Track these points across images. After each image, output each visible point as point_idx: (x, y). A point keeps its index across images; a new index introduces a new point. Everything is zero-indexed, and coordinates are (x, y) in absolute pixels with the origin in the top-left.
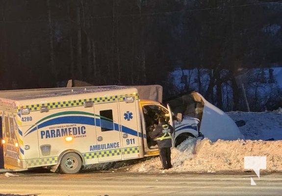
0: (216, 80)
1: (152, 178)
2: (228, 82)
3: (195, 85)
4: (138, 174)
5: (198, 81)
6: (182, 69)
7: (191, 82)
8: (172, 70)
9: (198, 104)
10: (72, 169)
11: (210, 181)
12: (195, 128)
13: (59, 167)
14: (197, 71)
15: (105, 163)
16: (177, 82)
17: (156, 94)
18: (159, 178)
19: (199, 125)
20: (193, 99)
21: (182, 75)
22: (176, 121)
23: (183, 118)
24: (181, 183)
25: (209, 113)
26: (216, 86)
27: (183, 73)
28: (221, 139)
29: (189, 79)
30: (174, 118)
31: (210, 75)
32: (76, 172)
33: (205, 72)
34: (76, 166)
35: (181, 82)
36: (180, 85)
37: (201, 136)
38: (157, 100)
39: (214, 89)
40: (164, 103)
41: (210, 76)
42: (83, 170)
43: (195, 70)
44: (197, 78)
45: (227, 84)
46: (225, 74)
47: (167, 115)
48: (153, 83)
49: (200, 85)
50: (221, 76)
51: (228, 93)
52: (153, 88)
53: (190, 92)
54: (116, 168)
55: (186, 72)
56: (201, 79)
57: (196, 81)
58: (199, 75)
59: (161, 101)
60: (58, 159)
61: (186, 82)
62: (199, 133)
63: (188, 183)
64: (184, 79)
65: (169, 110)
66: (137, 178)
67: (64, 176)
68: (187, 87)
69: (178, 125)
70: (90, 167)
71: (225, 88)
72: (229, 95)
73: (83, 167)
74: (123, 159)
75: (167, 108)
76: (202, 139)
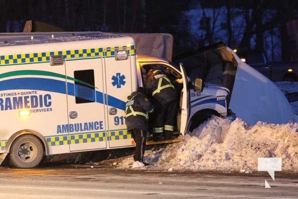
0: (255, 25)
1: (153, 178)
2: (275, 29)
3: (224, 32)
4: (130, 172)
5: (226, 26)
6: (203, 7)
7: (216, 29)
8: (188, 9)
9: (227, 65)
10: (28, 161)
11: (243, 186)
12: (221, 103)
13: (8, 157)
14: (226, 11)
15: (79, 153)
16: (195, 29)
17: (162, 47)
18: (164, 179)
19: (228, 98)
20: (220, 57)
21: (202, 16)
22: (192, 91)
23: (203, 86)
24: (198, 188)
25: (244, 79)
26: (255, 35)
27: (204, 14)
28: (263, 121)
29: (214, 23)
30: (190, 86)
31: (246, 17)
32: (34, 165)
33: (238, 14)
34: (34, 155)
35: (201, 28)
36: (200, 33)
37: (231, 115)
38: (164, 57)
39: (253, 41)
40: (175, 62)
41: (247, 22)
42: (48, 163)
43: (223, 10)
44: (225, 22)
45: (272, 33)
46: (271, 17)
47: (179, 81)
48: (156, 30)
49: (230, 32)
50: (264, 21)
51: (273, 47)
52: (159, 37)
53: (216, 46)
54: (96, 162)
55: (209, 13)
56: (232, 24)
57: (223, 26)
58: (230, 16)
59: (170, 59)
60: (7, 143)
61: (207, 28)
62: (228, 110)
63: (209, 188)
64: (205, 23)
65: (182, 73)
66: (129, 178)
67: (17, 172)
68: (209, 36)
69: (196, 97)
70: (56, 159)
71: (269, 39)
72: (275, 51)
73: (44, 157)
74: (108, 148)
75: (180, 71)
76: (233, 120)
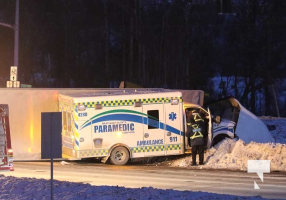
0: (250, 87)
1: (191, 172)
2: (262, 89)
3: (232, 91)
4: (178, 168)
5: (234, 87)
6: (221, 76)
7: (229, 88)
8: (213, 77)
9: (235, 109)
10: (120, 161)
11: (242, 178)
12: (231, 130)
13: (109, 159)
14: (234, 78)
15: (149, 157)
16: (216, 88)
17: (198, 98)
18: (197, 173)
19: (235, 127)
20: (231, 105)
21: (220, 80)
22: (214, 123)
23: (221, 121)
24: (216, 178)
25: (244, 117)
26: (250, 93)
27: (222, 80)
28: (254, 141)
29: (227, 85)
30: (213, 121)
31: (246, 82)
32: (124, 164)
33: (241, 80)
34: (124, 158)
35: (220, 88)
36: (219, 90)
37: (236, 137)
38: (199, 103)
39: (249, 96)
40: (205, 107)
41: (246, 84)
42: (131, 162)
43: (233, 77)
44: (233, 84)
45: (260, 92)
46: (259, 82)
47: (207, 117)
48: (195, 88)
49: (236, 91)
50: (256, 85)
51: (261, 99)
52: (196, 92)
53: (229, 98)
54: (159, 162)
55: (225, 79)
56: (238, 86)
57: (232, 87)
58: (236, 81)
59: (202, 104)
60: (109, 151)
61: (224, 88)
62: (235, 135)
63: (223, 179)
64: (222, 85)
65: (209, 113)
66: (177, 172)
67: (114, 167)
68: (225, 92)
69: (217, 127)
70: (136, 160)
71: (258, 95)
72: (261, 101)
73: (130, 159)
74: (166, 155)
75: (207, 111)
76: (237, 140)
